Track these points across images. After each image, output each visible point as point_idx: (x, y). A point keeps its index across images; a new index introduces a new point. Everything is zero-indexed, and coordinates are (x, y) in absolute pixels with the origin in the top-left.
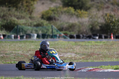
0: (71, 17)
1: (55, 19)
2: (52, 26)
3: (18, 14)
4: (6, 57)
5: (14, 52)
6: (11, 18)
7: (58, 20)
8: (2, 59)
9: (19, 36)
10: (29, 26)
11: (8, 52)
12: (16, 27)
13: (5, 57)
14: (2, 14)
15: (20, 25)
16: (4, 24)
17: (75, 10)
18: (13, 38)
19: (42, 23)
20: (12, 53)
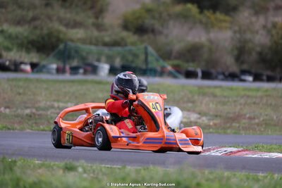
0: (191, 29)
1: (153, 31)
2: (146, 48)
3: (68, 16)
4: (38, 115)
5: (56, 105)
6: (51, 25)
7: (161, 33)
8: (29, 120)
9: (67, 67)
10: (91, 43)
11: (42, 104)
12: (61, 46)
13: (37, 117)
14: (31, 14)
15: (72, 41)
16: (34, 37)
17: (201, 12)
18: (54, 71)
19: (123, 39)
20: (52, 107)
